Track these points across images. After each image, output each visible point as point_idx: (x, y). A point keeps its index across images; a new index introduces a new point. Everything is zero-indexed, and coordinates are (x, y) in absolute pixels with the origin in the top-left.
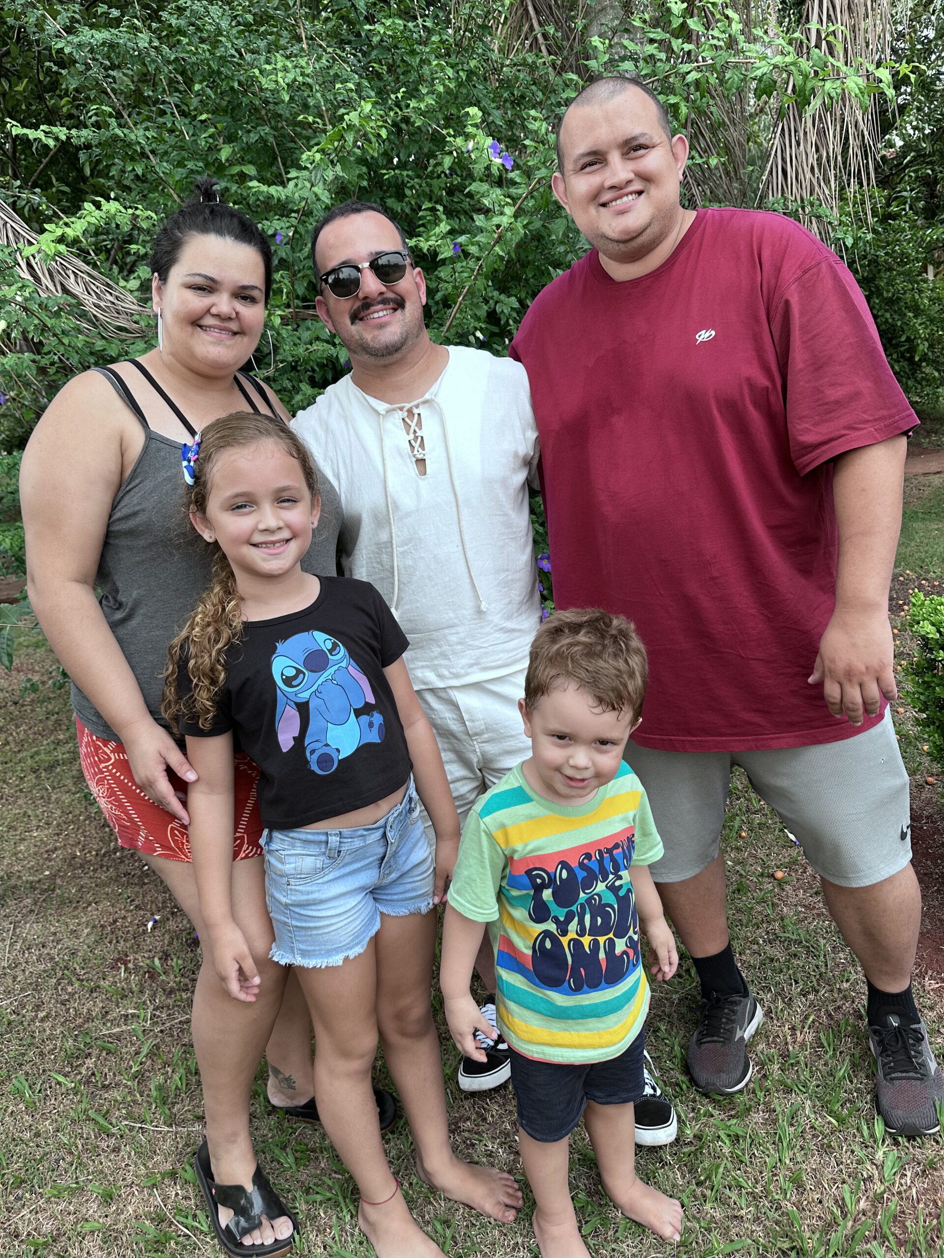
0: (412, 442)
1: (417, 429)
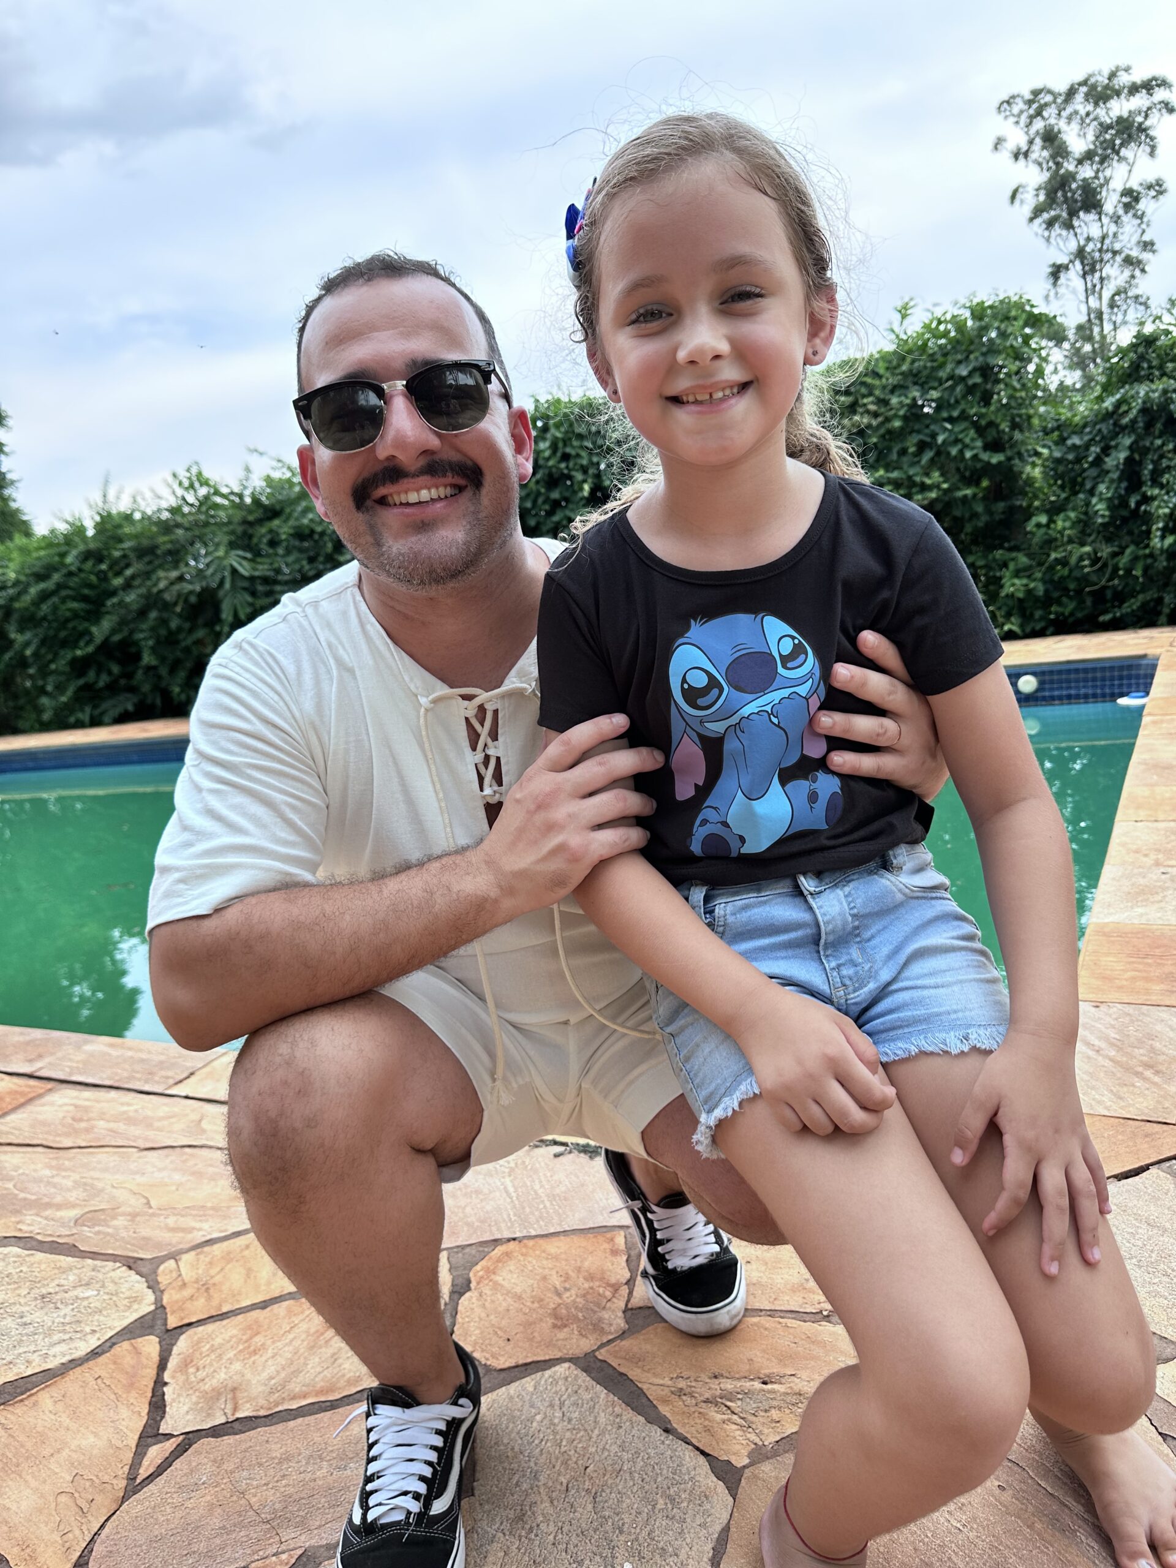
0: (481, 767)
1: (489, 741)
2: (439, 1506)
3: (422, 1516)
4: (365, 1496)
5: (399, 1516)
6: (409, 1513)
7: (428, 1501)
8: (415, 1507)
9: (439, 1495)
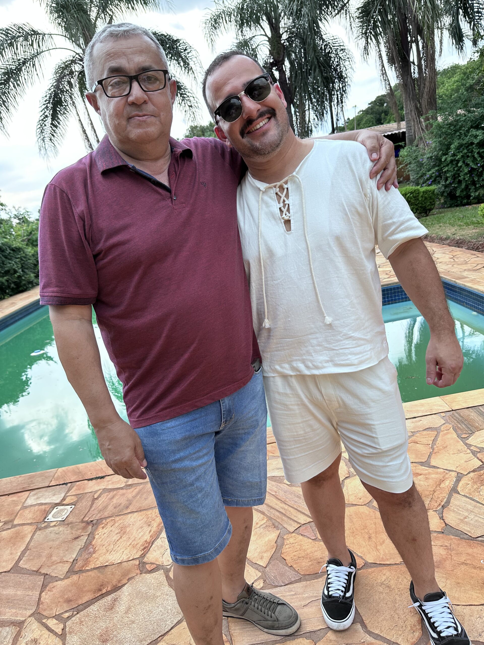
0: (282, 208)
1: (285, 199)
2: (348, 595)
3: (344, 596)
4: (328, 588)
5: (338, 595)
6: (340, 595)
7: (345, 594)
8: (342, 594)
9: (348, 592)
